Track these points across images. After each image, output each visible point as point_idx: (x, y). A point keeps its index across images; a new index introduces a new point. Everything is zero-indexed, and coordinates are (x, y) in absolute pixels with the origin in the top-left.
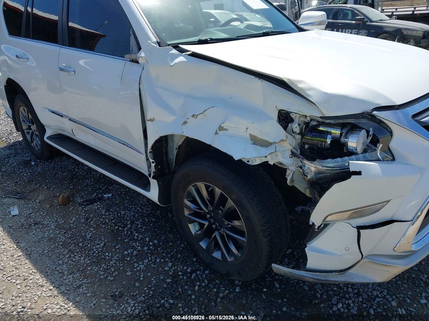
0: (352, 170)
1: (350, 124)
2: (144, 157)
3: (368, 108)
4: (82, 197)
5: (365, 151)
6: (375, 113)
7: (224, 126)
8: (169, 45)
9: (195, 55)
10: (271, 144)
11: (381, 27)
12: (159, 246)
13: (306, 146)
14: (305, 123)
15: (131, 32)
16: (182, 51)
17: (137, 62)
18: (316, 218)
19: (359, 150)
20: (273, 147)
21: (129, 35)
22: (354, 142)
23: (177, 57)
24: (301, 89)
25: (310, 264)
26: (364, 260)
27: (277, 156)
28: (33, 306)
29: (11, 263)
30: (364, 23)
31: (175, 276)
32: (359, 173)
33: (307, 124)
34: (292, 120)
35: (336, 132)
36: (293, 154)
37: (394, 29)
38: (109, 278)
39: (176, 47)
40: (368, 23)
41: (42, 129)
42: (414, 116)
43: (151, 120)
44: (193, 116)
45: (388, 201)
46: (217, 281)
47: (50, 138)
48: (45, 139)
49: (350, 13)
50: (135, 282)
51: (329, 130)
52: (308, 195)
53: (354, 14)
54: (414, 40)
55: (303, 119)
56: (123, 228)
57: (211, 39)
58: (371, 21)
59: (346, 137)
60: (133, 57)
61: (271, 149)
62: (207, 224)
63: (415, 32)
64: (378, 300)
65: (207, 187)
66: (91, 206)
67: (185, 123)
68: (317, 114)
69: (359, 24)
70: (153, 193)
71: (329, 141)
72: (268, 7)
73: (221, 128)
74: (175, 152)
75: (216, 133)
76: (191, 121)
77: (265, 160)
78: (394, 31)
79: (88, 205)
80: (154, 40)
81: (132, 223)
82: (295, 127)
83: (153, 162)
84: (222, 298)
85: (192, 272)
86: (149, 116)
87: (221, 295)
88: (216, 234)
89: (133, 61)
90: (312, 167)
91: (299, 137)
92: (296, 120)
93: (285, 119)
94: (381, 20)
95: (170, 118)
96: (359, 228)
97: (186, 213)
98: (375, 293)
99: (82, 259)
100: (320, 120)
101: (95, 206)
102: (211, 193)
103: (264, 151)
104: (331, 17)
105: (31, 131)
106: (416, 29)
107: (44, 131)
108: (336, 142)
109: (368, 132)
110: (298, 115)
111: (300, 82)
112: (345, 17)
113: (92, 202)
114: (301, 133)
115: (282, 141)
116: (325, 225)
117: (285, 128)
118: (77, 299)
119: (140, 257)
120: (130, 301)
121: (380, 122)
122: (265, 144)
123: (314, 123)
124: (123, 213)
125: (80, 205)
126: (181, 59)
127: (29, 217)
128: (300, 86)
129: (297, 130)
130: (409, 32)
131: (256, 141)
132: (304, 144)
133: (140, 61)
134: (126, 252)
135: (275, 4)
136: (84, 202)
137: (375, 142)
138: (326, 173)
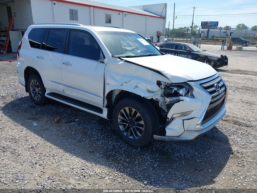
0: (180, 99)
1: (180, 86)
2: (102, 99)
3: (186, 81)
4: (65, 120)
5: (185, 95)
6: (188, 82)
7: (138, 86)
8: (116, 57)
9: (126, 61)
10: (154, 92)
11: (198, 55)
12: (105, 137)
13: (166, 93)
14: (165, 85)
15: (101, 51)
16: (122, 60)
17: (104, 63)
18: (169, 116)
19: (183, 95)
20: (155, 93)
21: (100, 52)
22: (181, 92)
23: (120, 62)
24: (164, 74)
25: (167, 134)
26: (185, 132)
27: (156, 96)
28: (58, 154)
29: (42, 142)
30: (190, 52)
31: (114, 146)
32: (183, 100)
33: (166, 86)
34: (161, 84)
35: (176, 89)
36: (162, 96)
37: (204, 56)
38: (86, 147)
39: (119, 58)
40: (192, 52)
41: (44, 90)
42: (200, 84)
43: (108, 84)
44: (125, 82)
45: (192, 111)
46: (131, 148)
47: (48, 94)
48: (46, 95)
49: (183, 47)
50: (98, 148)
51: (173, 88)
52: (166, 111)
53: (186, 47)
54: (214, 62)
55: (165, 84)
56: (88, 131)
57: (131, 56)
58: (193, 52)
59: (179, 90)
60: (102, 61)
61: (155, 94)
62: (128, 125)
63: (214, 58)
64: (191, 153)
65: (129, 109)
66: (70, 124)
67: (122, 85)
68: (170, 82)
69: (188, 52)
70: (105, 115)
71: (173, 91)
72: (149, 44)
73: (136, 87)
74: (115, 97)
75: (135, 88)
76: (125, 84)
77: (152, 98)
78: (204, 57)
79: (69, 123)
80: (111, 55)
81: (91, 129)
82: (163, 86)
83: (106, 101)
84: (134, 152)
85: (120, 145)
86: (107, 82)
87: (133, 151)
88: (131, 128)
89: (101, 62)
90: (168, 100)
91: (164, 90)
92: (163, 84)
93: (159, 83)
94: (198, 51)
95: (116, 84)
96: (183, 120)
97: (119, 121)
98: (190, 151)
99: (73, 141)
100: (171, 84)
101: (72, 123)
102: (131, 111)
103: (152, 94)
104: (174, 48)
105: (35, 92)
106: (214, 57)
107: (45, 91)
108: (175, 92)
109: (186, 89)
110: (163, 83)
111: (164, 72)
112: (181, 48)
113: (71, 122)
114: (164, 89)
115: (158, 91)
116: (173, 119)
117: (159, 87)
118: (76, 152)
119: (98, 140)
120: (97, 153)
121: (190, 86)
122: (152, 92)
123: (169, 85)
124: (86, 126)
125: (65, 123)
126: (122, 62)
127: (42, 127)
128: (164, 73)
129: (163, 87)
130: (211, 58)
131: (149, 91)
132: (165, 92)
133: (105, 62)
134: (91, 139)
135: (146, 38)
136: (66, 122)
137: (188, 92)
138: (173, 102)
